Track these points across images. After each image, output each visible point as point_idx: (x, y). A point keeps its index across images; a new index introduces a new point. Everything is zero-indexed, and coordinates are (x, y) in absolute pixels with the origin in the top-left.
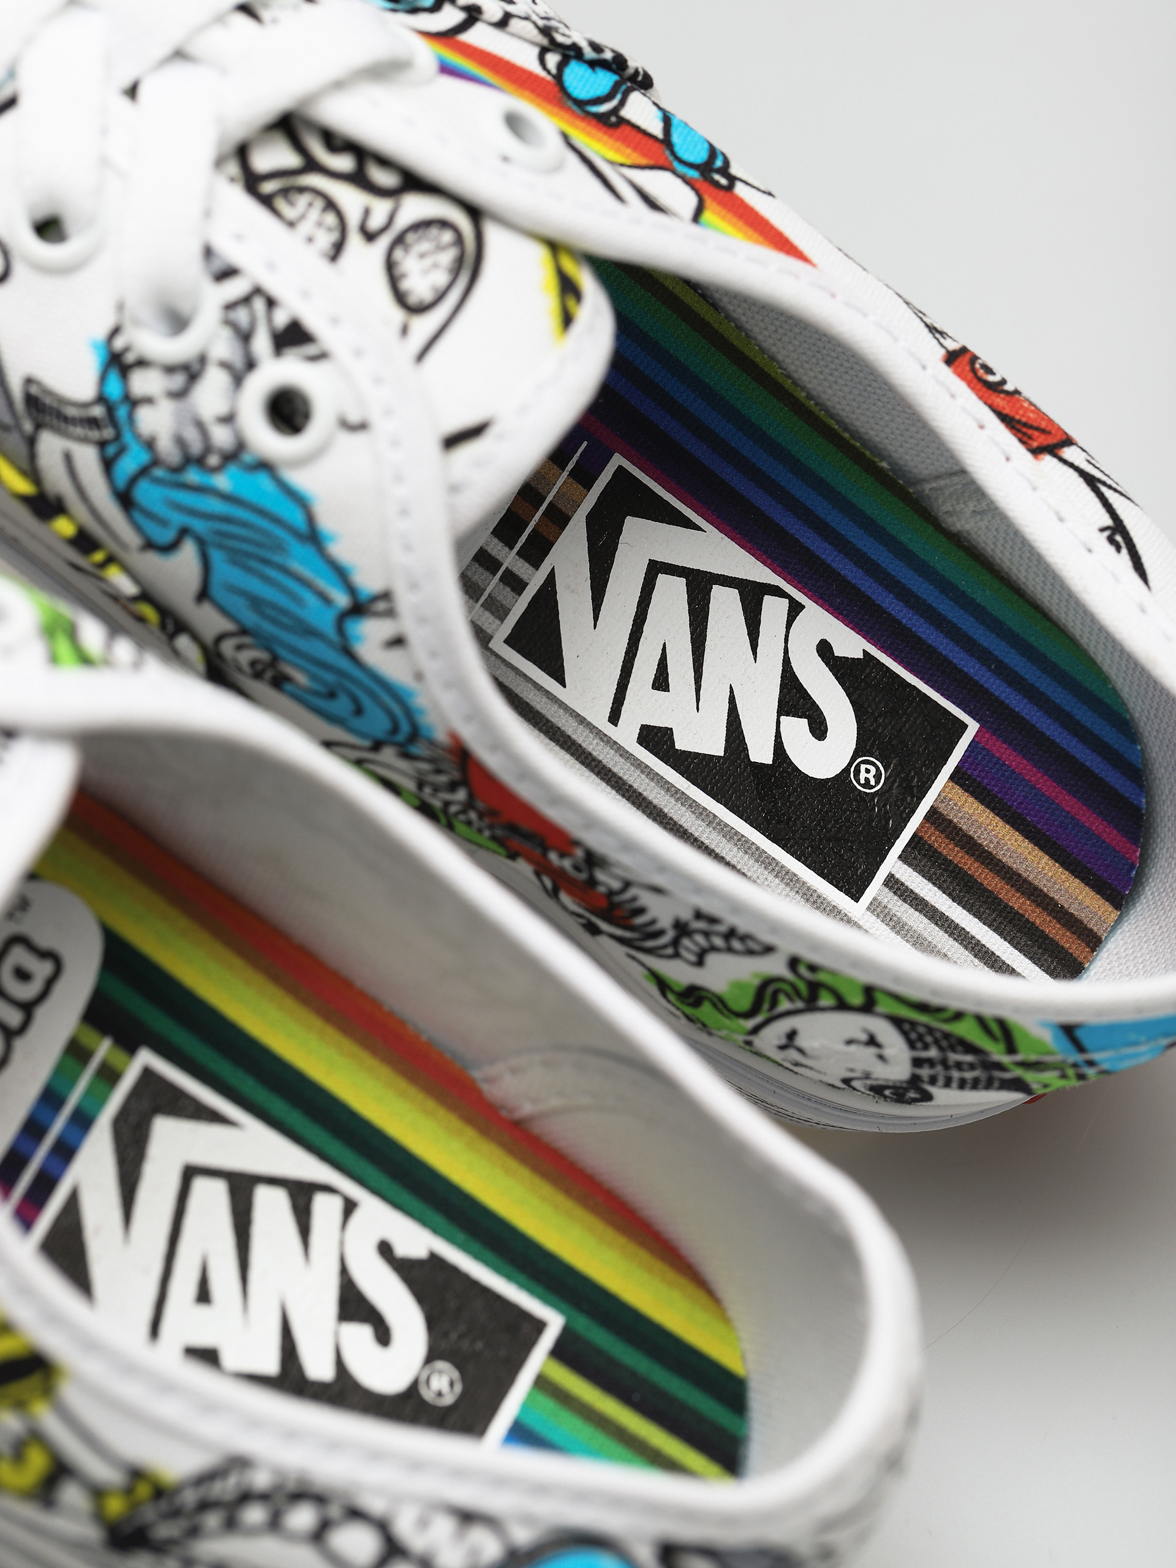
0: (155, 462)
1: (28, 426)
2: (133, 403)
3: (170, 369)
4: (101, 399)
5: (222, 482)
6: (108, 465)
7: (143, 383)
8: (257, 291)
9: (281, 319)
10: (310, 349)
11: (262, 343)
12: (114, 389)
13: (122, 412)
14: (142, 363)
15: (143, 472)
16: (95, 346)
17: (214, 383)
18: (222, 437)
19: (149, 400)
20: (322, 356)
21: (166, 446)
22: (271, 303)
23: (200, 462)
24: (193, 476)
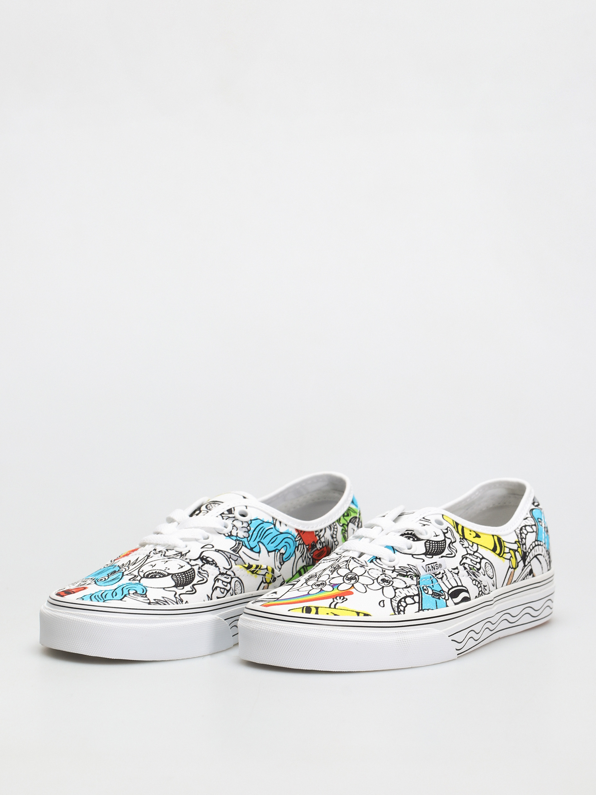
0: (247, 538)
1: (237, 555)
2: (237, 536)
3: (233, 529)
4: (235, 540)
5: (252, 529)
6: (246, 546)
7: (234, 533)
8: (221, 515)
9: (226, 513)
10: (233, 509)
11: (231, 515)
12: (235, 538)
13: (238, 539)
14: (231, 532)
15: (248, 542)
16: (226, 538)
17: (235, 523)
18: (245, 525)
19: (237, 533)
20: (234, 508)
21: (246, 535)
22: (223, 513)
23: (249, 531)
24: (251, 533)
